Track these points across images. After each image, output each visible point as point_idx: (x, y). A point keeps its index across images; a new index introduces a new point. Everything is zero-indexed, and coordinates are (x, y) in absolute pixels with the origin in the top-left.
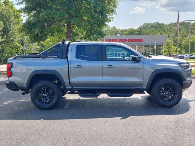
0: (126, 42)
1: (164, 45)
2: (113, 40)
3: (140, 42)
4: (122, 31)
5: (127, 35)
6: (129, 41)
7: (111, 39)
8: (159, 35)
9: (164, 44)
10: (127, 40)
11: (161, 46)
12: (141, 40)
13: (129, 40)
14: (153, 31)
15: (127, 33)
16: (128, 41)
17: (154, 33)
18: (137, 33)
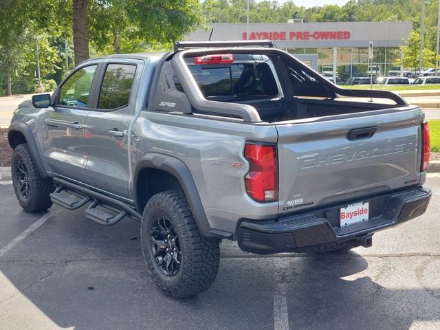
0: (308, 39)
1: (402, 47)
2: (275, 33)
3: (343, 40)
4: (307, 10)
5: (318, 20)
6: (316, 36)
7: (271, 33)
8: (393, 20)
9: (403, 44)
10: (311, 33)
11: (396, 48)
12: (347, 35)
13: (315, 33)
14: (382, 11)
15: (320, 16)
16: (313, 36)
17: (384, 15)
18: (343, 15)
